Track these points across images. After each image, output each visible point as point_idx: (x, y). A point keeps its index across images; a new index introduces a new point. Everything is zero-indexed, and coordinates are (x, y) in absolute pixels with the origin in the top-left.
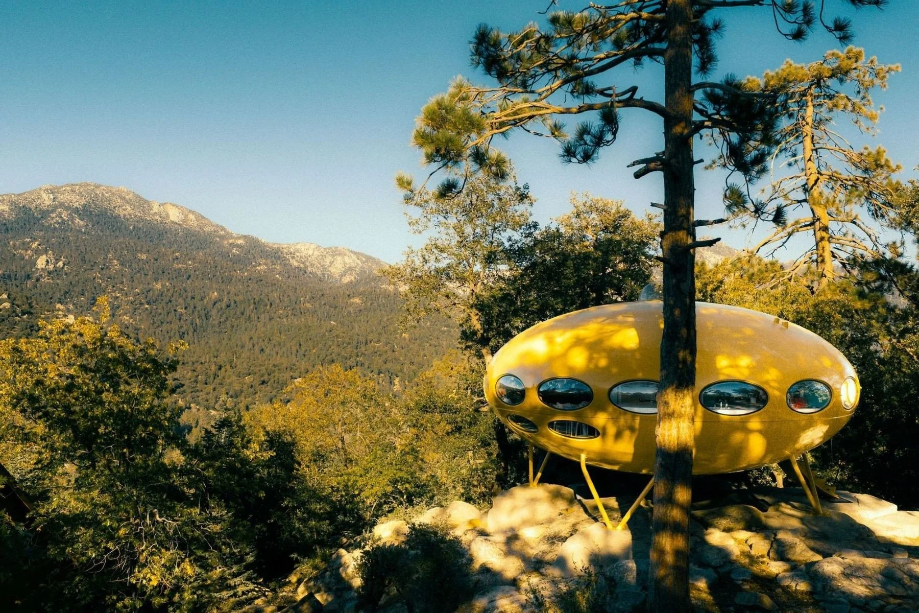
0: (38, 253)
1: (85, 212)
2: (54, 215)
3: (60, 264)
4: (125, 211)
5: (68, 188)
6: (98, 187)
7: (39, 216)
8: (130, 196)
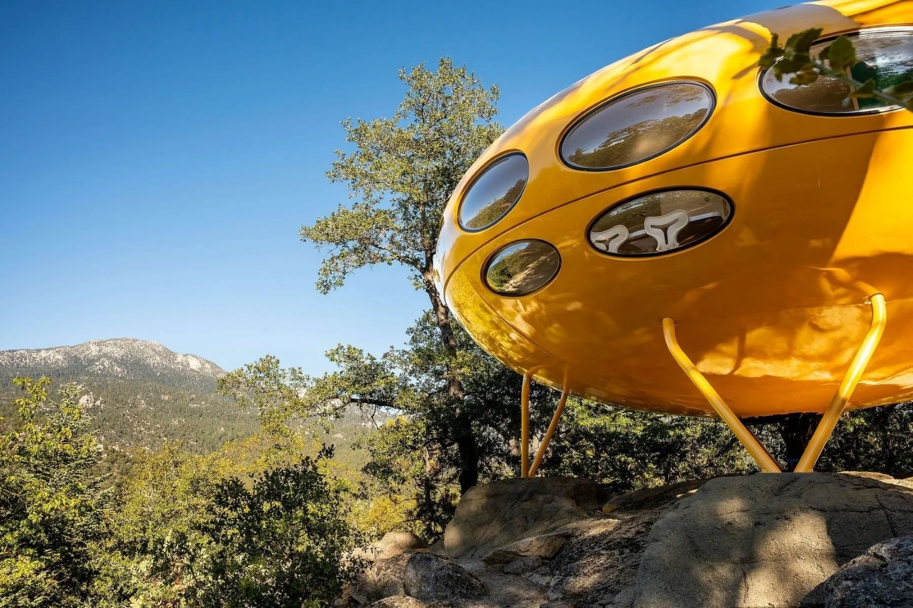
0: (83, 393)
1: (122, 362)
2: (98, 363)
3: (98, 403)
4: (155, 361)
5: (112, 342)
6: (135, 341)
7: (86, 364)
8: (160, 348)
